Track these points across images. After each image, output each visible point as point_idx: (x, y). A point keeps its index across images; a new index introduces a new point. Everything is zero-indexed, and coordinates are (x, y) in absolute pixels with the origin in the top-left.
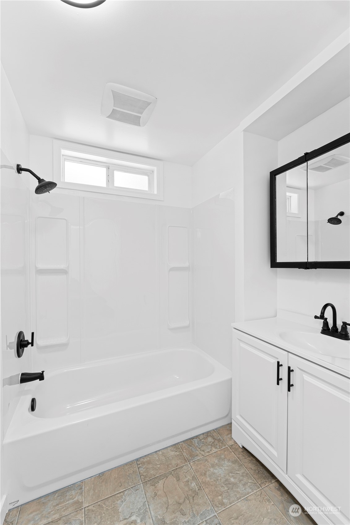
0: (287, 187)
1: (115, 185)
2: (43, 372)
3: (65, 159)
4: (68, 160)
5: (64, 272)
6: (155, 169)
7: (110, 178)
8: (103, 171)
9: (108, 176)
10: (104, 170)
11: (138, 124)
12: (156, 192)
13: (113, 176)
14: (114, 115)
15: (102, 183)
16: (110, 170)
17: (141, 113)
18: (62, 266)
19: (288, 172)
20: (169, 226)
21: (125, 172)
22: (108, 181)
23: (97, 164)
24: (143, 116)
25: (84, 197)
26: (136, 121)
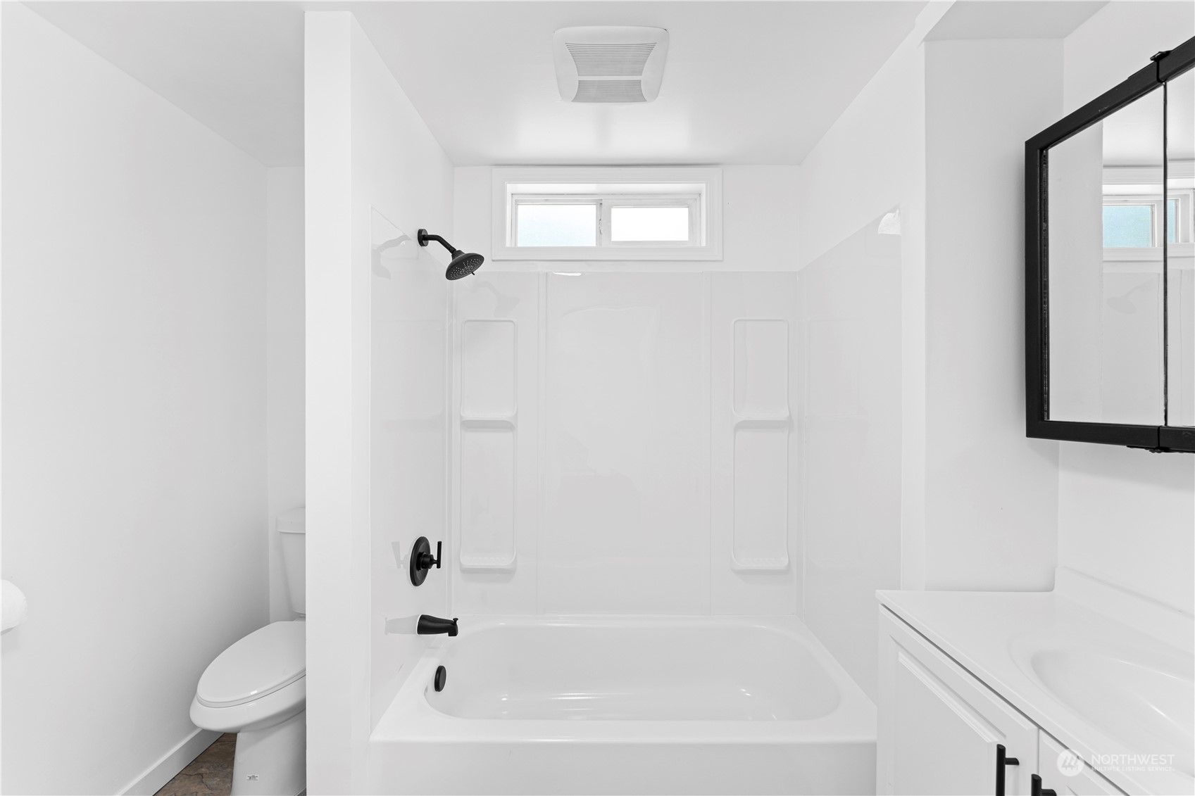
0: (1105, 166)
1: (613, 240)
2: (456, 620)
3: (517, 203)
4: (522, 201)
5: (507, 426)
6: (702, 187)
7: (603, 224)
8: (589, 212)
9: (599, 220)
10: (592, 210)
11: (640, 98)
12: (704, 244)
13: (609, 221)
14: (584, 93)
15: (588, 239)
16: (603, 206)
17: (640, 73)
18: (505, 415)
19: (1108, 122)
20: (738, 320)
21: (636, 206)
22: (600, 232)
23: (577, 201)
24: (646, 77)
25: (547, 274)
26: (633, 93)
